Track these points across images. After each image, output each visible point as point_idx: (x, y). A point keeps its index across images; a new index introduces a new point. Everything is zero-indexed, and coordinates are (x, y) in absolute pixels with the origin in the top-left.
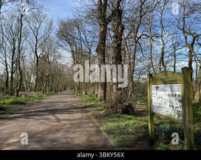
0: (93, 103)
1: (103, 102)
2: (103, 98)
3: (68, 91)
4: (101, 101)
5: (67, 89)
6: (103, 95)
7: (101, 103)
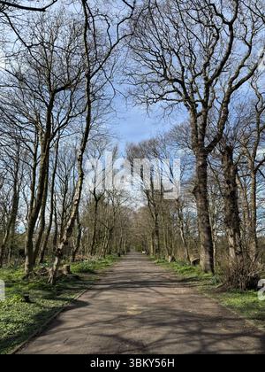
0: (194, 275)
1: (210, 273)
2: (209, 267)
3: (133, 254)
4: (206, 272)
5: (131, 250)
6: (208, 263)
7: (206, 275)
